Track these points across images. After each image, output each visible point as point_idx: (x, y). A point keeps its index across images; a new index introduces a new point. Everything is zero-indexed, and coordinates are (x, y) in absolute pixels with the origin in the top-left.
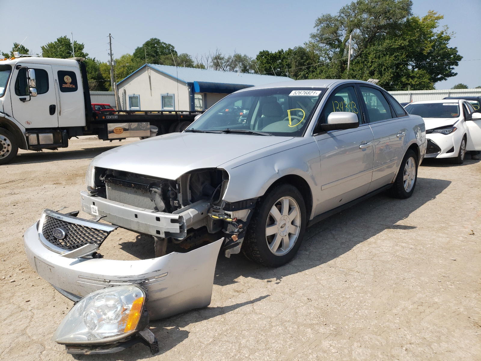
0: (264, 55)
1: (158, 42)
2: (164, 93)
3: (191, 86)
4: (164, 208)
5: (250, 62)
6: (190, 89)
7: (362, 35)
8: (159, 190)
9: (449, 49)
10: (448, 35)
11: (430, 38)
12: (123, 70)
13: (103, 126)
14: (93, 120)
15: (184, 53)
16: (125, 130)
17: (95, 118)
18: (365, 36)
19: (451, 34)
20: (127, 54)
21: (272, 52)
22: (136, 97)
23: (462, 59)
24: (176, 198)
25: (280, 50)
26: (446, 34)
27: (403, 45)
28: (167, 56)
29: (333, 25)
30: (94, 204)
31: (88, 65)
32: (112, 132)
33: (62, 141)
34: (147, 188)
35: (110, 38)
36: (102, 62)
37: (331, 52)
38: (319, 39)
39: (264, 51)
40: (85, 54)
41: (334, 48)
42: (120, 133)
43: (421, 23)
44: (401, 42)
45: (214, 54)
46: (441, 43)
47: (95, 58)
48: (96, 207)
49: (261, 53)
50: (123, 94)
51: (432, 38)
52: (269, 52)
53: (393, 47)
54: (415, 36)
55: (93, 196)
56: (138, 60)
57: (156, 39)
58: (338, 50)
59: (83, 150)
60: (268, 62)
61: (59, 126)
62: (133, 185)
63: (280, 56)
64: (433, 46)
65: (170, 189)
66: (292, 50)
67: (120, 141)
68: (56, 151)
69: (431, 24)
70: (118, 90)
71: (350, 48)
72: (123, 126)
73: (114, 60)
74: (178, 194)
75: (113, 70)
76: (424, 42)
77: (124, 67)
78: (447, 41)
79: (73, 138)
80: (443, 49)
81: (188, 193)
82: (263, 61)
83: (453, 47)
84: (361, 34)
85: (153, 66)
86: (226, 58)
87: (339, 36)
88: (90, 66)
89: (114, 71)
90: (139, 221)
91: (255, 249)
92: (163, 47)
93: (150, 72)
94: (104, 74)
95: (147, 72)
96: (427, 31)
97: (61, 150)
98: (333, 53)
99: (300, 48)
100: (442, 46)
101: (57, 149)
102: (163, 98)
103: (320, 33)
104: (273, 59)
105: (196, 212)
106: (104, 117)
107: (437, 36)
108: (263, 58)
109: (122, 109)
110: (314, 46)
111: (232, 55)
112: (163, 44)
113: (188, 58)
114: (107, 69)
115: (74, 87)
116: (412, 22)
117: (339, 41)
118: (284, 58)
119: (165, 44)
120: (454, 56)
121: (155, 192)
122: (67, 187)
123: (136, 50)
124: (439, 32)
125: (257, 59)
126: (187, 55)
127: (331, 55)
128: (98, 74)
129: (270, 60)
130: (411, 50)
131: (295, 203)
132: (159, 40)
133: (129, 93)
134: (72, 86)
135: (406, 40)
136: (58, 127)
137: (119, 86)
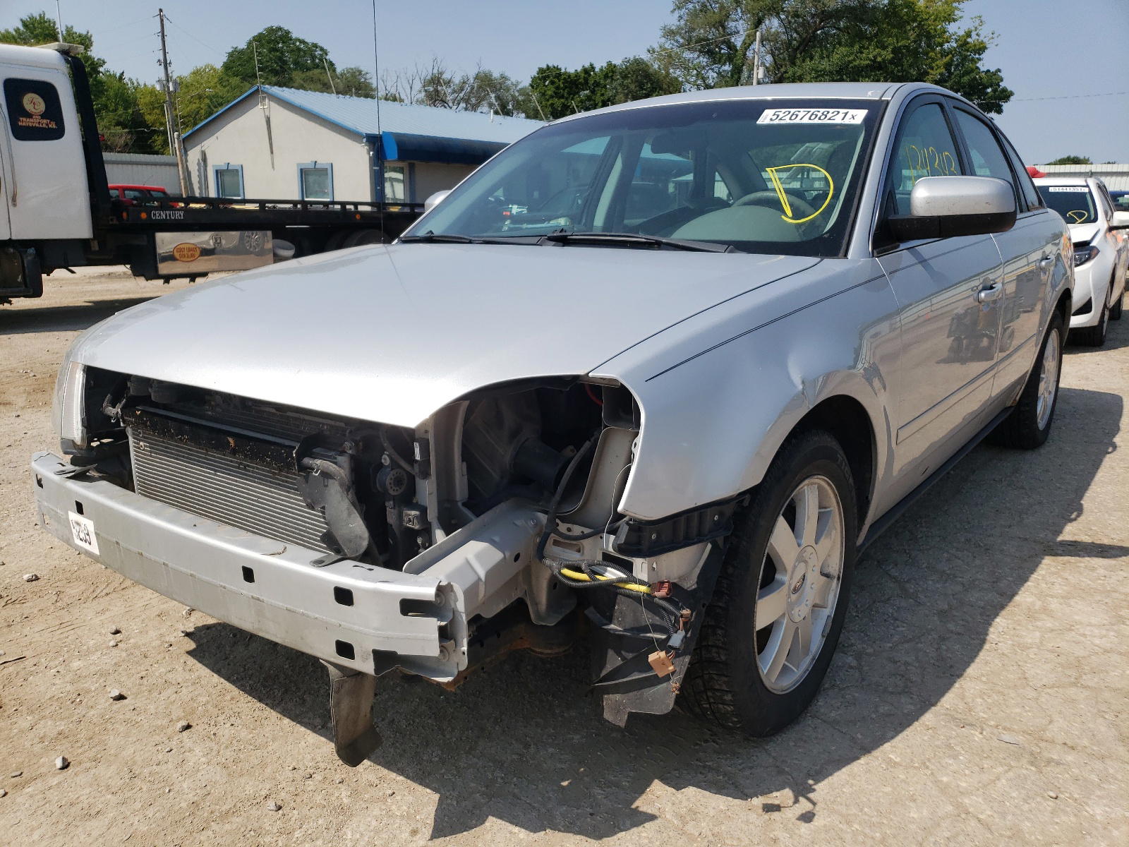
0: (548, 77)
1: (285, 36)
2: (307, 160)
3: (376, 142)
4: (365, 544)
5: (517, 94)
6: (373, 151)
7: (784, 33)
8: (338, 468)
9: (983, 74)
10: (981, 38)
11: (942, 46)
12: (198, 105)
13: (142, 241)
14: (115, 222)
15: (353, 67)
16: (206, 252)
17: (120, 217)
18: (791, 36)
19: (990, 37)
20: (207, 66)
21: (568, 71)
22: (233, 171)
23: (1012, 98)
24: (408, 498)
25: (587, 65)
26: (977, 37)
27: (879, 59)
28: (310, 73)
29: (717, 6)
30: (80, 509)
31: (107, 91)
32: (171, 258)
33: (24, 277)
34: (293, 458)
35: (162, 21)
36: (142, 83)
37: (713, 74)
38: (681, 41)
39: (548, 66)
40: (96, 60)
41: (719, 62)
42: (192, 259)
43: (922, 8)
44: (875, 53)
45: (427, 72)
46: (965, 58)
47: (123, 72)
48: (88, 524)
49: (541, 71)
50: (199, 164)
51: (946, 46)
52: (560, 69)
53: (856, 63)
54: (908, 39)
55: (79, 477)
56: (235, 81)
57: (280, 29)
58: (727, 67)
59: (90, 304)
60: (557, 95)
61: (14, 238)
62: (231, 440)
63: (586, 80)
64: (948, 66)
65: (386, 460)
66: (615, 66)
67: (193, 280)
68: (7, 306)
69: (945, 13)
70: (186, 152)
71: (756, 63)
72: (202, 243)
73: (174, 78)
74: (417, 480)
75: (172, 105)
76: (927, 54)
77: (200, 97)
78: (980, 55)
79: (59, 273)
80: (967, 73)
81: (457, 475)
82: (545, 91)
83: (993, 70)
84: (782, 30)
85: (276, 90)
86: (457, 82)
87: (731, 34)
88: (111, 93)
89: (176, 109)
90: (261, 598)
91: (717, 687)
92: (299, 49)
93: (269, 107)
94: (150, 114)
95: (260, 106)
96: (935, 30)
97: (20, 304)
98: (715, 75)
99: (638, 62)
100: (969, 65)
101: (10, 302)
102: (304, 173)
103: (686, 24)
104: (571, 88)
105: (497, 556)
106: (144, 216)
107: (957, 41)
108: (547, 83)
109: (197, 195)
110: (670, 56)
111: (472, 73)
112: (298, 43)
113: (363, 80)
114: (157, 103)
115: (53, 125)
116: (901, 5)
117: (731, 47)
118: (597, 84)
119: (303, 42)
120: (995, 91)
121: (326, 475)
122: (28, 415)
123: (231, 55)
124: (961, 33)
125: (532, 87)
126: (360, 72)
127: (711, 81)
128: (132, 114)
129: (564, 90)
130: (898, 71)
131: (832, 495)
132: (288, 32)
133: (215, 161)
134: (47, 125)
135: (887, 47)
136: (10, 239)
137: (187, 142)
